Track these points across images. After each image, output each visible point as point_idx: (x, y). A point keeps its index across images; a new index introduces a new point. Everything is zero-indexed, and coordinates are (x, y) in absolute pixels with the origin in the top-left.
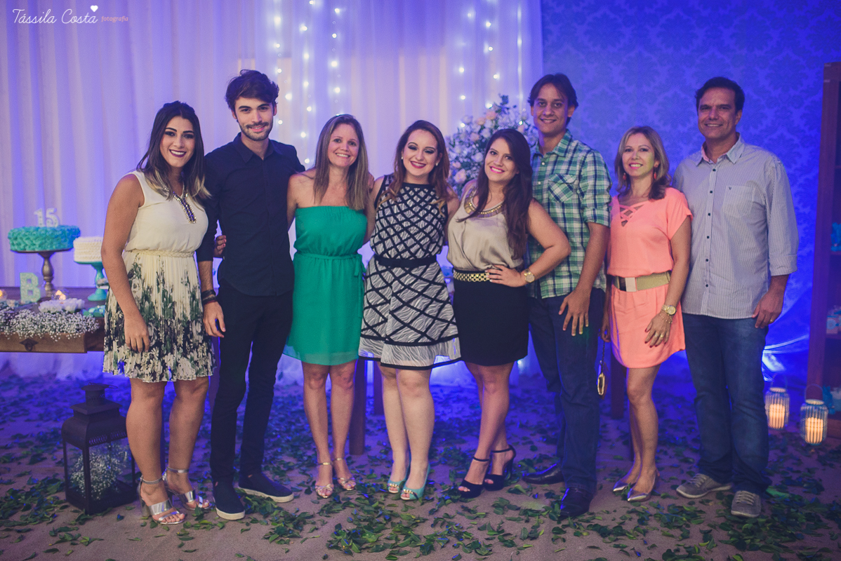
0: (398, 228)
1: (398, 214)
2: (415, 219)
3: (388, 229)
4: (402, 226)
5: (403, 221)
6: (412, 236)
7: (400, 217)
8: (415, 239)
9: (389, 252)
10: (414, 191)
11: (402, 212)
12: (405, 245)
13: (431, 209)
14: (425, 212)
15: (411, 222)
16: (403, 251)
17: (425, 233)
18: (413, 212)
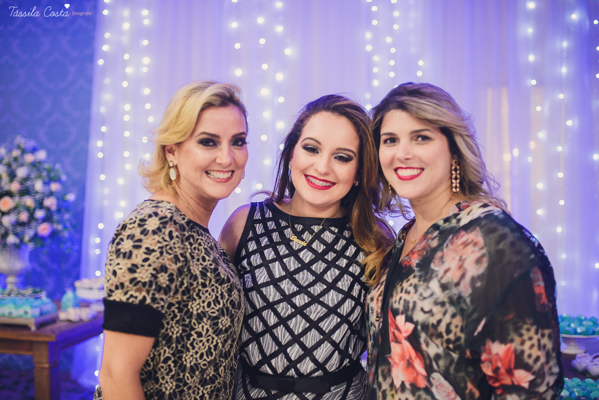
0: (284, 309)
1: (282, 279)
2: (318, 289)
3: (264, 313)
4: (293, 305)
5: (295, 294)
6: (314, 325)
7: (287, 286)
8: (321, 331)
9: (273, 361)
10: (312, 232)
11: (290, 275)
12: (302, 346)
13: (348, 265)
14: (337, 272)
15: (309, 294)
16: (300, 359)
17: (339, 315)
18: (313, 273)
